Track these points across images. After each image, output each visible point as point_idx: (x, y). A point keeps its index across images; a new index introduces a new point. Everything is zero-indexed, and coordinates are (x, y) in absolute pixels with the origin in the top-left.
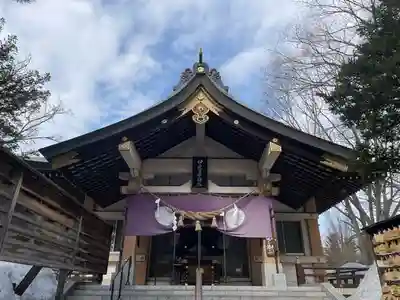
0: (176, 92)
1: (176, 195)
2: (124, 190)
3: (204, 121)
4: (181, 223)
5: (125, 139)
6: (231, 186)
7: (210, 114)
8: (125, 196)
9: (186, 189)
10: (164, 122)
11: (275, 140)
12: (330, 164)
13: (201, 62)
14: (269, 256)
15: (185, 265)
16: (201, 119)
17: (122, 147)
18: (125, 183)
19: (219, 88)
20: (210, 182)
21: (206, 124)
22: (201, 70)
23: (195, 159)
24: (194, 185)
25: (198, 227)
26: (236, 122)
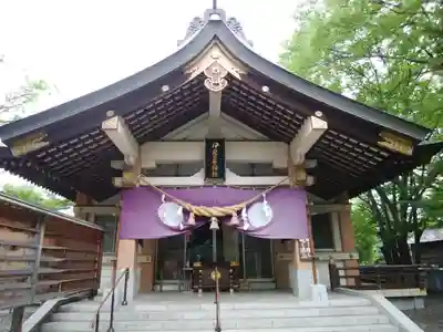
0: (180, 48)
1: (185, 187)
2: (118, 182)
3: (221, 88)
4: (192, 221)
5: (110, 113)
6: (253, 175)
7: (229, 77)
8: (119, 190)
9: (197, 179)
10: (165, 88)
11: (319, 114)
12: (390, 146)
13: (215, 7)
14: (302, 260)
15: (199, 268)
16: (216, 85)
17: (106, 125)
18: (119, 173)
19: (241, 40)
20: (227, 170)
21: (223, 92)
22: (215, 17)
23: (209, 142)
24: (208, 175)
25: (214, 225)
26: (265, 89)
